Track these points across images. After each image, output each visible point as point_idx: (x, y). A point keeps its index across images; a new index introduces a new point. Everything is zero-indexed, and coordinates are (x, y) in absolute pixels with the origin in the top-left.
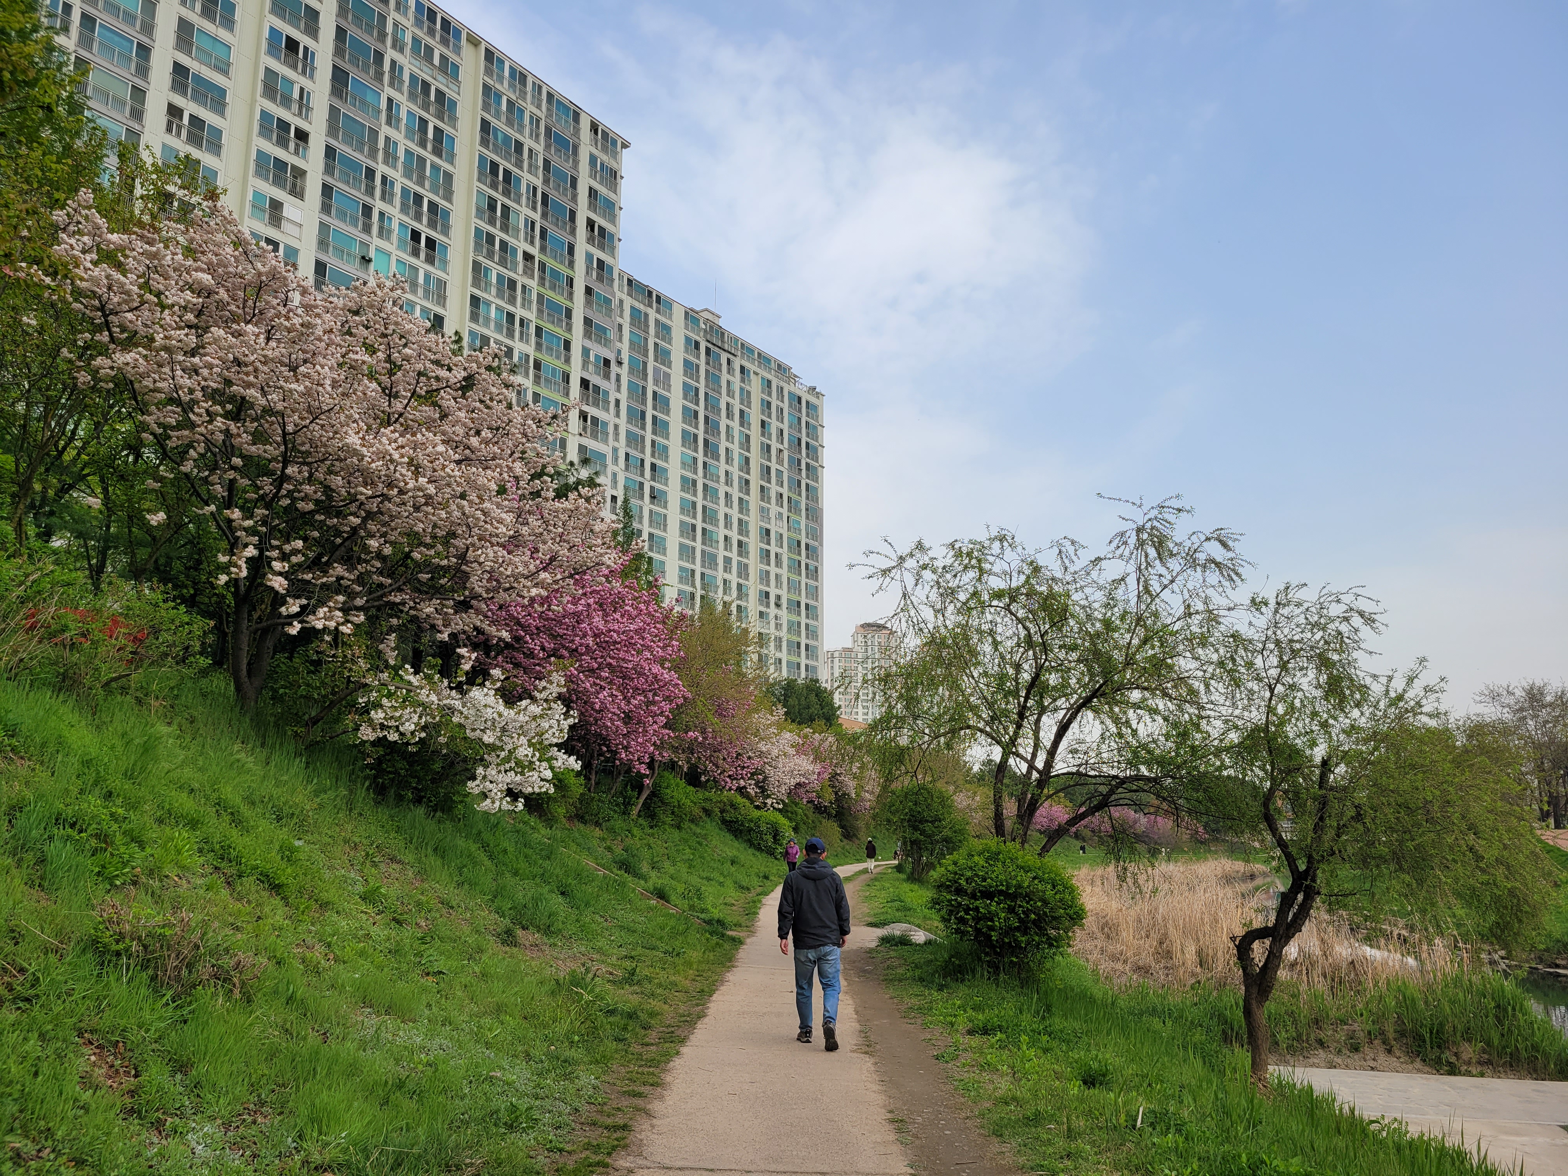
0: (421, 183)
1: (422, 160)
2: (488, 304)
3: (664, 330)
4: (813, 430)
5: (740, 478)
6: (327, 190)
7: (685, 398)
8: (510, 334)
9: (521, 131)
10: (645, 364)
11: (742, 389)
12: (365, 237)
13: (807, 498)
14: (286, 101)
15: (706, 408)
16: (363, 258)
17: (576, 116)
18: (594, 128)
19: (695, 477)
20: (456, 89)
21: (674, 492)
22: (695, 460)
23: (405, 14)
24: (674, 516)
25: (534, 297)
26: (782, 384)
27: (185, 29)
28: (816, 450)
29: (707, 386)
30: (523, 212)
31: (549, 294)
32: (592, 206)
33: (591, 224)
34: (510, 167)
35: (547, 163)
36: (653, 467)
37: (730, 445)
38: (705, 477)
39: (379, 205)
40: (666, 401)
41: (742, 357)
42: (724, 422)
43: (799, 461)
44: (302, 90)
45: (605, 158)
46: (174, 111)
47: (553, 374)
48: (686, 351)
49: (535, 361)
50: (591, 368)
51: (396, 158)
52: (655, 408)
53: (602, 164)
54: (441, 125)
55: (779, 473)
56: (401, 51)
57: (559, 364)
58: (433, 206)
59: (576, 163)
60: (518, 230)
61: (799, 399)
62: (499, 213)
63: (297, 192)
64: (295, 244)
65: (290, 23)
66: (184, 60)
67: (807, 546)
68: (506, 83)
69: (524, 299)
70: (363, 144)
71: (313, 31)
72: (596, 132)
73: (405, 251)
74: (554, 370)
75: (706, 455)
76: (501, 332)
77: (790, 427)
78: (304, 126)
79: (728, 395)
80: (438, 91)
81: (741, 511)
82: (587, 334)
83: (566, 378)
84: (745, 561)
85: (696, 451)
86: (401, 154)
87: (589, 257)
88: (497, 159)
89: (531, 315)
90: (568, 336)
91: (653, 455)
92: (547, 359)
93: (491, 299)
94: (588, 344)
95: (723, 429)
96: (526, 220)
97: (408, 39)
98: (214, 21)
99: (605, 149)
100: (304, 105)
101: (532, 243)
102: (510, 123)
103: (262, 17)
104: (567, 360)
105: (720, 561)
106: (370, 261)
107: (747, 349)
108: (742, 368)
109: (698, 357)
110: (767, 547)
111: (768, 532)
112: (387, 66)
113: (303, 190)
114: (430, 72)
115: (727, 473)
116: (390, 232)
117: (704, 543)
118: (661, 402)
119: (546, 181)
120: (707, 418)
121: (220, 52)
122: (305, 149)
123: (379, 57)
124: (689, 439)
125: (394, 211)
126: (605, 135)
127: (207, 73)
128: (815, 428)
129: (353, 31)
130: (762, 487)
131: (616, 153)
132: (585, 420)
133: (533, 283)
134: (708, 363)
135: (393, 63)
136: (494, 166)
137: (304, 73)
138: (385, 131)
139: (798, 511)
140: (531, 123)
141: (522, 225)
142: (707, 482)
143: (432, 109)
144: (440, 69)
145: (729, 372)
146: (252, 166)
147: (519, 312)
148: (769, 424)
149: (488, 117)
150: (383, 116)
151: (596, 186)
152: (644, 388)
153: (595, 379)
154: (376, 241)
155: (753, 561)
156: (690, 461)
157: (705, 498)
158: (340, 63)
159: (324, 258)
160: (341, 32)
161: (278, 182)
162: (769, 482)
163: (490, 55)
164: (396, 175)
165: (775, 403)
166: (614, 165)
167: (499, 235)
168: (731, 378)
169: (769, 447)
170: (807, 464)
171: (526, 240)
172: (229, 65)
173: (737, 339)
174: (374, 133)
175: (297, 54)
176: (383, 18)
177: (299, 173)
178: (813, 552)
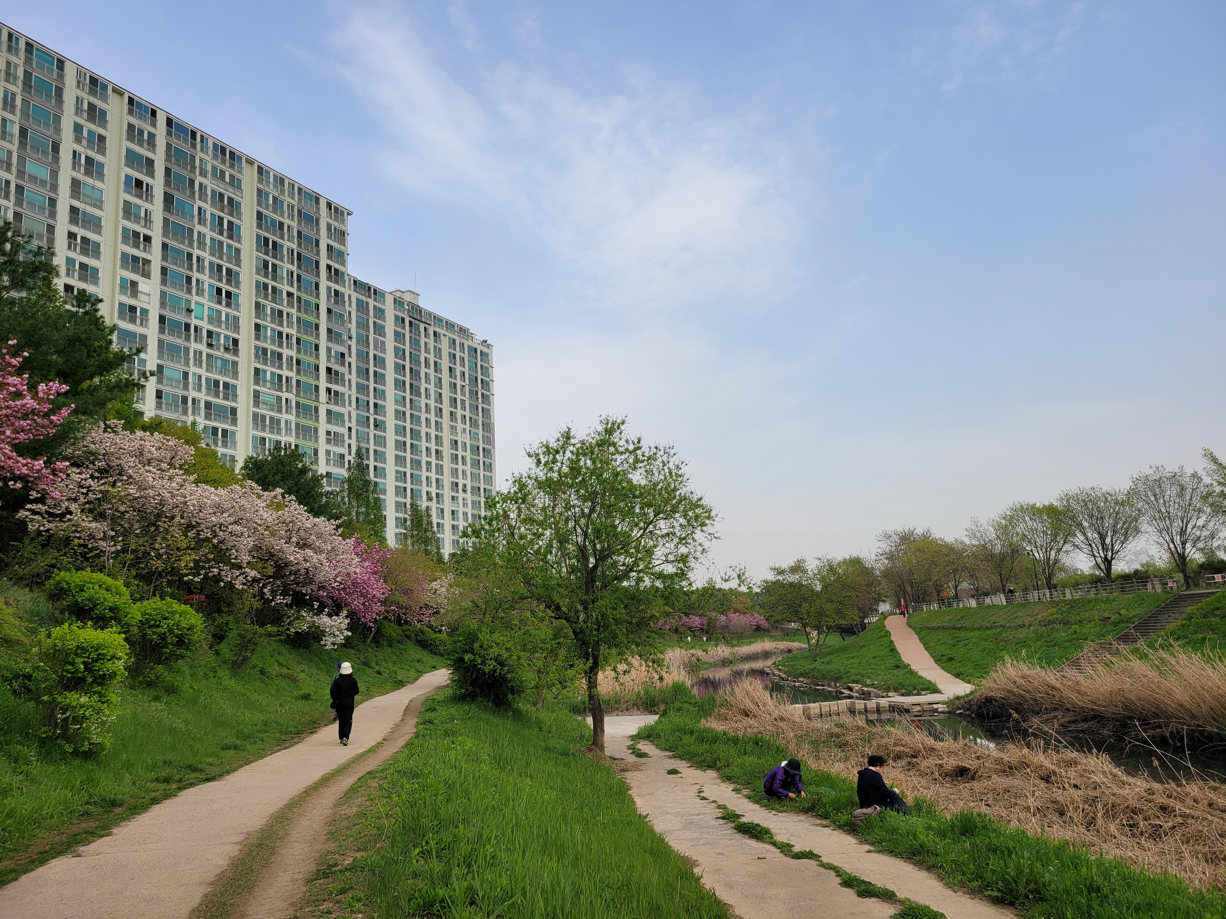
0: (221, 258)
1: (221, 243)
2: (266, 328)
3: (380, 313)
4: (486, 371)
5: (436, 407)
6: (164, 270)
7: (396, 357)
8: (280, 345)
9: (282, 215)
10: (367, 337)
11: (435, 347)
12: (188, 296)
13: (483, 417)
14: (137, 219)
15: (411, 363)
16: (188, 310)
17: (317, 200)
18: (329, 205)
19: (404, 409)
20: (240, 195)
21: (390, 421)
22: (404, 398)
23: (207, 153)
24: (391, 437)
25: (295, 320)
26: (463, 341)
27: (76, 184)
28: (488, 383)
29: (411, 347)
30: (286, 266)
31: (304, 316)
32: (330, 257)
33: (329, 267)
34: (276, 239)
35: (299, 233)
36: (376, 405)
37: (428, 386)
38: (411, 408)
39: (195, 275)
40: (383, 360)
41: (435, 326)
42: (423, 370)
43: (477, 392)
44: (146, 210)
45: (337, 224)
46: (72, 236)
47: (309, 367)
48: (396, 325)
49: (297, 359)
50: (333, 360)
51: (205, 244)
52: (375, 366)
53: (335, 229)
54: (231, 219)
55: (463, 402)
56: (205, 176)
57: (312, 360)
58: (229, 271)
59: (318, 230)
60: (283, 278)
61: (476, 350)
62: (270, 270)
63: (147, 275)
64: (146, 306)
65: (137, 171)
66: (76, 204)
67: (484, 449)
68: (271, 186)
69: (288, 322)
70: (184, 239)
71: (151, 173)
72: (330, 209)
73: (213, 302)
74: (309, 364)
75: (411, 394)
76: (274, 345)
77: (470, 369)
78: (148, 232)
79: (426, 352)
80: (229, 198)
81: (437, 430)
82: (329, 339)
83: (317, 368)
84: (441, 463)
85: (405, 392)
86: (208, 241)
87: (329, 289)
88: (267, 235)
89: (293, 332)
90: (317, 341)
91: (375, 398)
92: (304, 358)
93: (268, 324)
94: (330, 345)
95: (423, 375)
96: (288, 271)
97: (209, 168)
98: (92, 177)
99: (336, 219)
100: (148, 220)
101: (292, 285)
102: (275, 211)
103: (119, 169)
104: (317, 357)
105: (424, 464)
106: (192, 310)
107: (438, 320)
108: (435, 333)
109: (404, 328)
110: (456, 452)
111: (456, 442)
112: (197, 188)
113: (149, 272)
114: (223, 186)
115: (426, 405)
116: (203, 291)
117: (412, 453)
118: (380, 362)
119: (299, 245)
120: (411, 369)
121: (97, 195)
122: (150, 247)
123: (192, 182)
124: (400, 385)
125: (205, 278)
126: (336, 209)
127: (90, 209)
128: (487, 368)
129: (175, 169)
130: (451, 412)
131: (344, 220)
132: (330, 393)
133: (294, 311)
134: (411, 332)
135: (201, 185)
136: (266, 240)
137: (147, 200)
138: (198, 228)
139: (477, 427)
140: (288, 209)
141: (285, 275)
142: (413, 412)
143: (226, 210)
144: (230, 184)
145: (426, 336)
146: (119, 262)
147: (285, 330)
148: (455, 369)
149: (261, 209)
150: (196, 219)
151: (332, 243)
152: (367, 353)
153: (335, 367)
154: (195, 298)
155: (447, 463)
156: (401, 399)
157: (412, 423)
158: (169, 190)
159: (164, 313)
160: (168, 171)
161: (135, 270)
162: (456, 408)
163: (260, 170)
164: (205, 255)
165: (458, 354)
166: (343, 228)
167: (271, 283)
168: (427, 340)
169: (455, 384)
170: (482, 394)
171: (288, 284)
172: (102, 202)
173: (430, 314)
174: (191, 231)
175: (142, 188)
176: (193, 158)
177: (147, 262)
178: (487, 453)
